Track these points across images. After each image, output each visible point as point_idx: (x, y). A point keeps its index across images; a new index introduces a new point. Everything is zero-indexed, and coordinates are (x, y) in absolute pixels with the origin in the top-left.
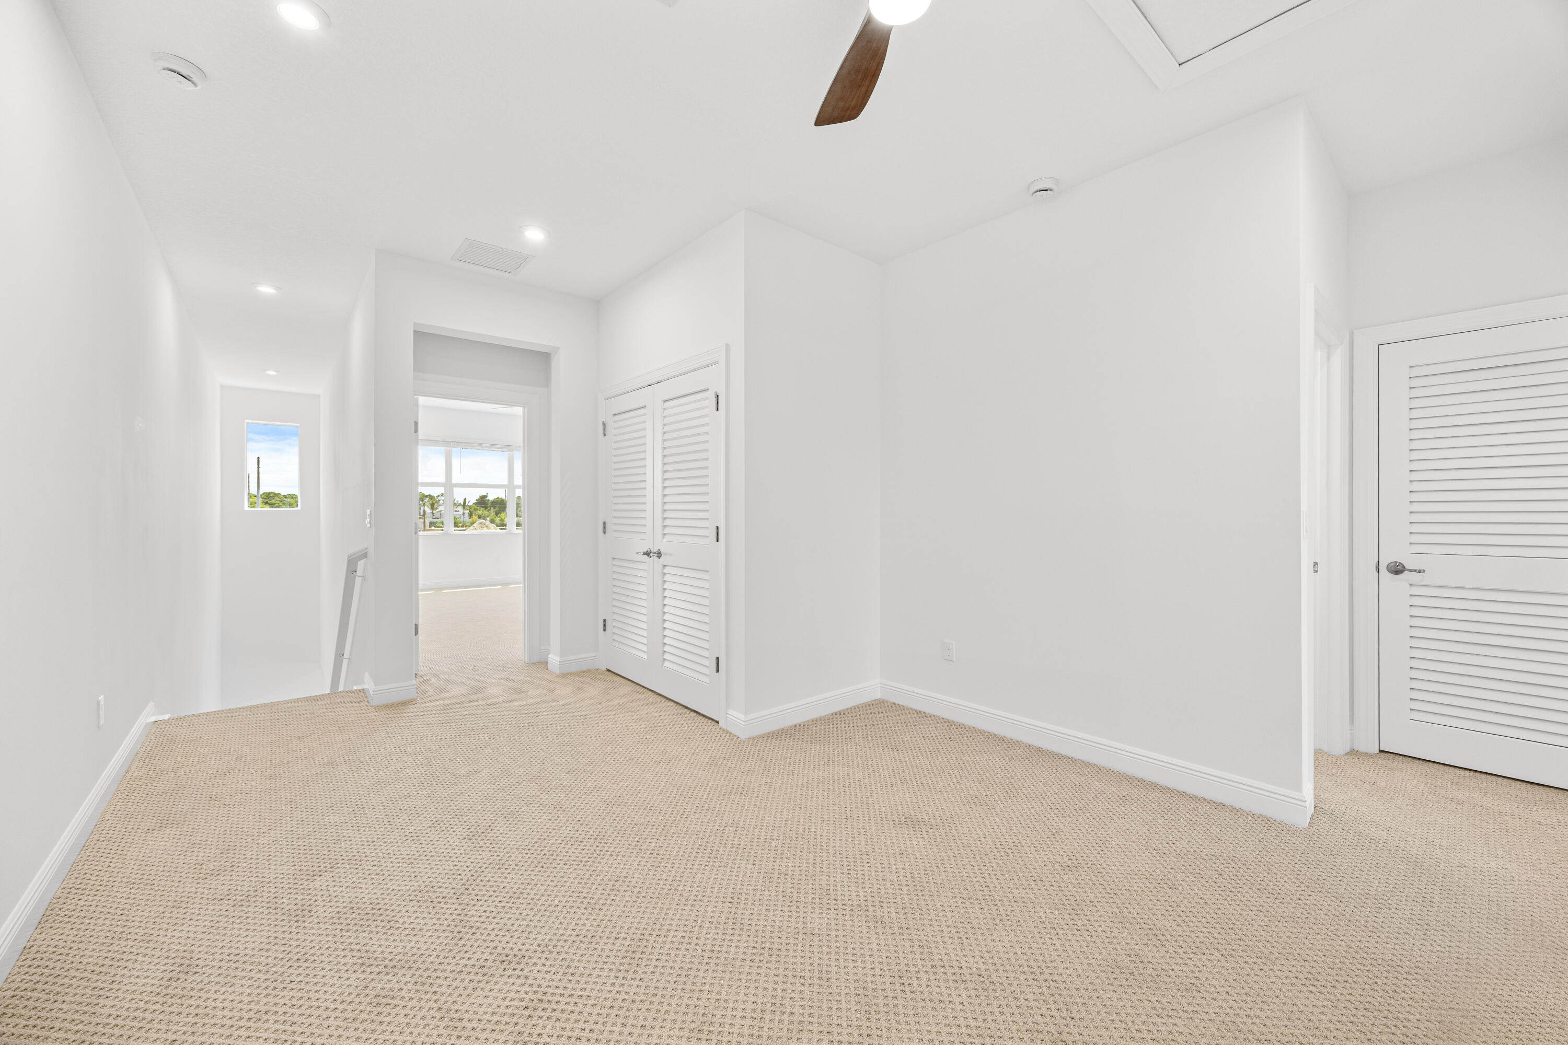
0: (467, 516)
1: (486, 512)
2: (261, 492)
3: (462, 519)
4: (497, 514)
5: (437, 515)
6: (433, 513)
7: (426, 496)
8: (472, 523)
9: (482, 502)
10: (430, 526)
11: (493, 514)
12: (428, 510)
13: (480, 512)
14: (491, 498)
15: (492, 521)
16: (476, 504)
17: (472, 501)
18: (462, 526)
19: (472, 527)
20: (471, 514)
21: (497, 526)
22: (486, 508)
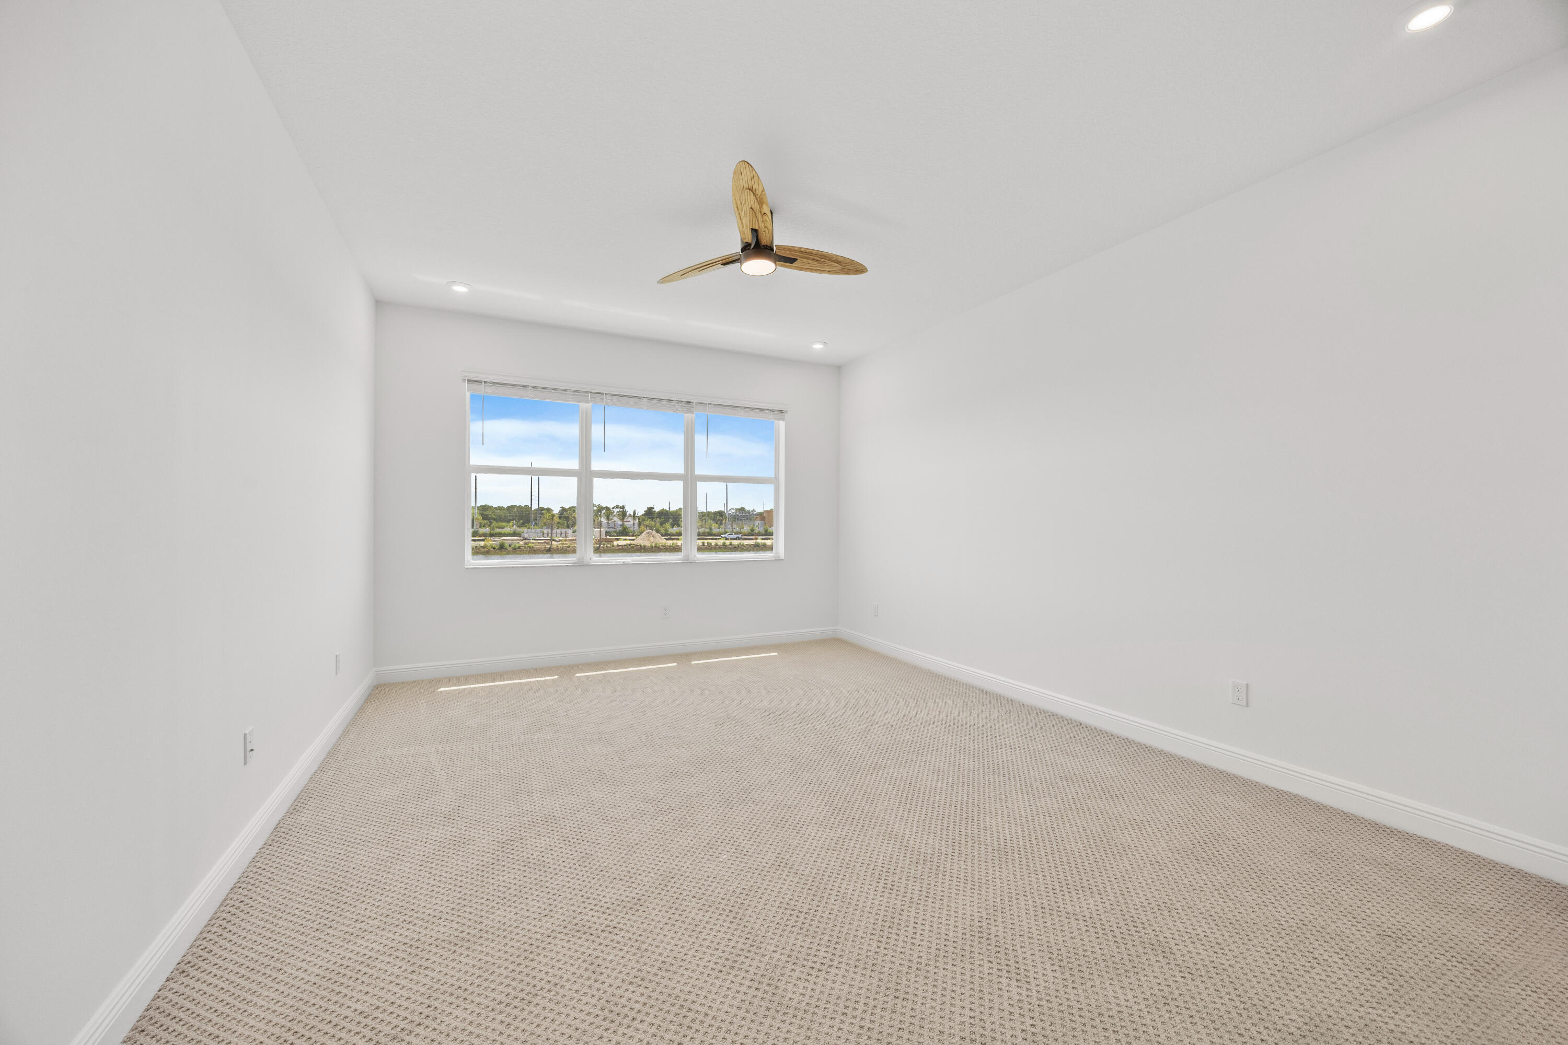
0: (636, 526)
1: (653, 523)
2: (478, 505)
3: (632, 529)
4: (661, 525)
5: (612, 525)
6: (608, 523)
7: (604, 508)
8: (641, 533)
9: (650, 512)
10: (606, 535)
11: (658, 525)
12: (604, 520)
13: (647, 523)
14: (657, 509)
15: (658, 531)
16: (644, 515)
17: (641, 512)
18: (633, 536)
19: (640, 537)
20: (640, 524)
21: (662, 535)
22: (652, 519)
